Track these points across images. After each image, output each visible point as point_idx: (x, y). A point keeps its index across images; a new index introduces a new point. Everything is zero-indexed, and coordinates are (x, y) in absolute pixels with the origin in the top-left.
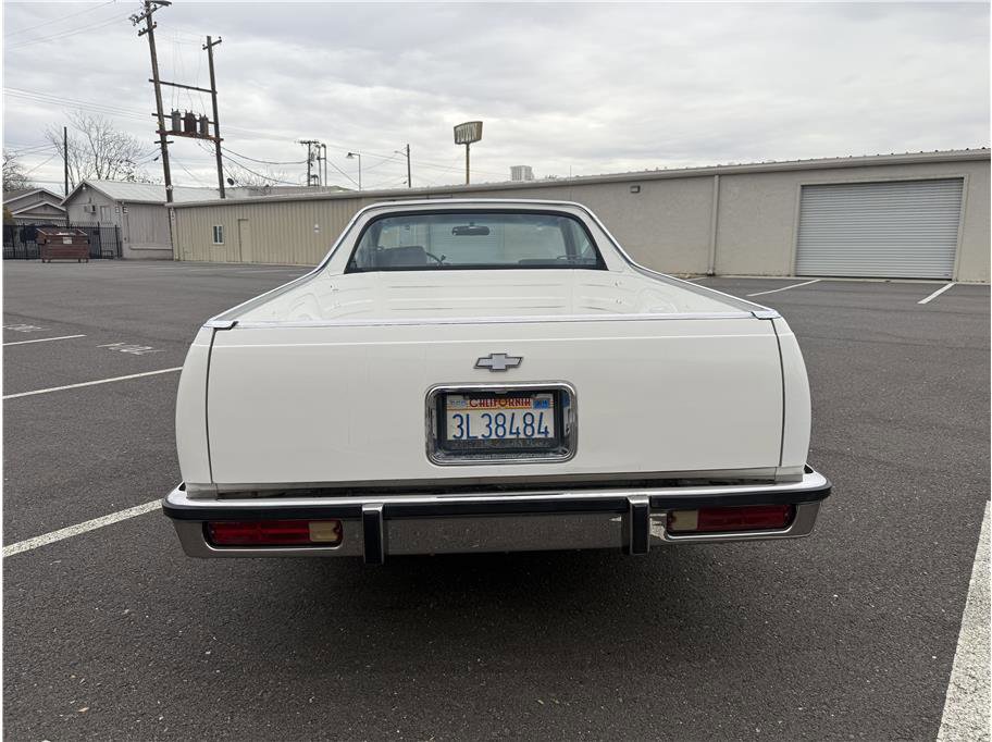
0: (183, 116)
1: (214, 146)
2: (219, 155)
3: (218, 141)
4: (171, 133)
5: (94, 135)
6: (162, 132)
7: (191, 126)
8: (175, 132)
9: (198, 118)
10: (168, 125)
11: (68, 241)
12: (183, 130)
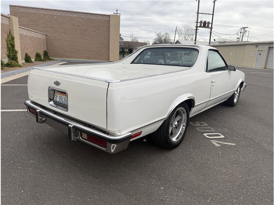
0: (203, 22)
1: (210, 30)
2: (211, 32)
3: (211, 28)
4: (199, 27)
5: (186, 28)
6: (197, 27)
7: (205, 25)
8: (200, 27)
9: (207, 22)
10: (199, 25)
11: (169, 56)
12: (202, 26)
